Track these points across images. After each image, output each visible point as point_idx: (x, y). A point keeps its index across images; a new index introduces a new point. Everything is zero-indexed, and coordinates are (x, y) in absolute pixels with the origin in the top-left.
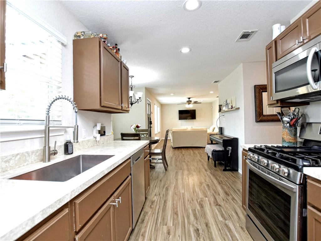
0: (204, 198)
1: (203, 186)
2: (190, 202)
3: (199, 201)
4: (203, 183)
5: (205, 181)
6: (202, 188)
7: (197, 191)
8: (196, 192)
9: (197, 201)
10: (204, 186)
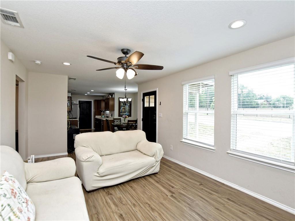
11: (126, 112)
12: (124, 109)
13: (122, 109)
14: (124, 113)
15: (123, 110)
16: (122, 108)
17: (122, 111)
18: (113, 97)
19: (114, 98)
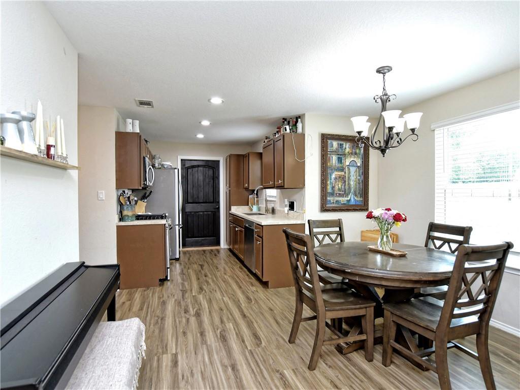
0: (197, 294)
1: (195, 310)
2: (213, 290)
3: (204, 292)
4: (194, 316)
5: (188, 319)
6: (197, 306)
7: (205, 301)
8: (207, 300)
9: (205, 291)
10: (193, 309)
11: (350, 192)
12: (343, 179)
13: (336, 179)
14: (340, 195)
15: (339, 185)
16: (333, 176)
17: (333, 188)
18: (300, 130)
19: (303, 135)
